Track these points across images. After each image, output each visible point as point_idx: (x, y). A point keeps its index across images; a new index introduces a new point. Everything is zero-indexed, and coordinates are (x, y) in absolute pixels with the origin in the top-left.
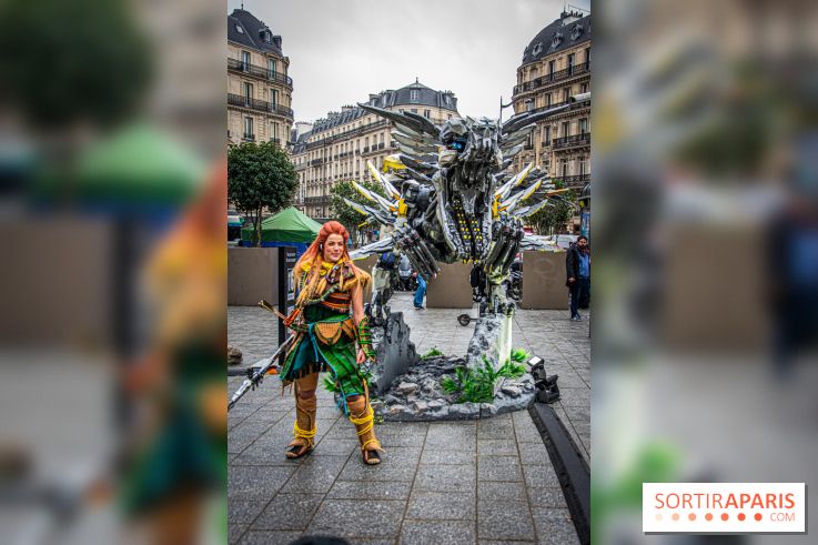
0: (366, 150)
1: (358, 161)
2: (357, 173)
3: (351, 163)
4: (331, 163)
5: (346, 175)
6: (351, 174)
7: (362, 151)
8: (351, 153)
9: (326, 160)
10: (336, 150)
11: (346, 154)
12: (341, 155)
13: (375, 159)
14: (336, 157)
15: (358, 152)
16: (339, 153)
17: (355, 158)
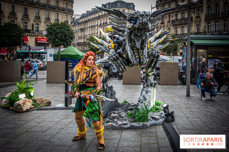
0: (101, 24)
1: (97, 29)
2: (97, 33)
3: (95, 29)
4: (87, 30)
5: (93, 34)
6: (95, 33)
7: (99, 25)
8: (95, 26)
9: (85, 28)
10: (89, 24)
11: (93, 26)
12: (91, 27)
13: (104, 28)
14: (89, 27)
15: (97, 25)
16: (90, 26)
17: (96, 28)
